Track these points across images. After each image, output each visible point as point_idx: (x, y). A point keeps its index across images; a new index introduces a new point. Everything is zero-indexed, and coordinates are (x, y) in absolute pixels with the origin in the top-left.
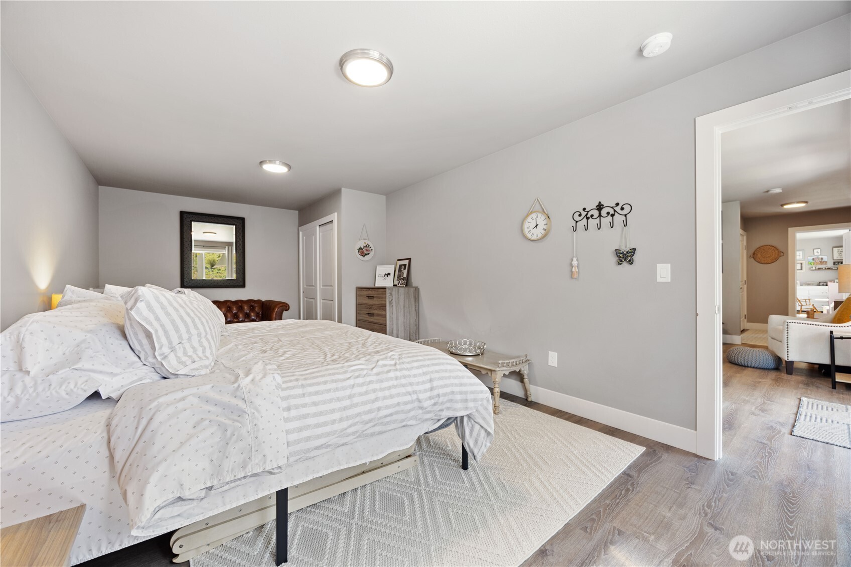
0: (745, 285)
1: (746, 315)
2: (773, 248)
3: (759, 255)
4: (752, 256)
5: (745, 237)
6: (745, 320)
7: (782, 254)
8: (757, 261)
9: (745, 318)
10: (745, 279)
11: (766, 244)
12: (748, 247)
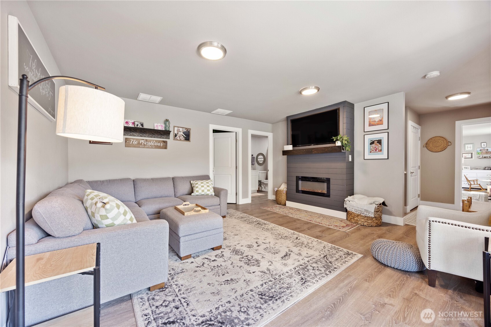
0: (419, 170)
1: (419, 195)
2: (442, 139)
3: (431, 145)
4: (425, 146)
5: (419, 130)
6: (419, 199)
7: (450, 144)
8: (429, 150)
9: (419, 197)
10: (419, 165)
11: (436, 136)
12: (422, 138)
